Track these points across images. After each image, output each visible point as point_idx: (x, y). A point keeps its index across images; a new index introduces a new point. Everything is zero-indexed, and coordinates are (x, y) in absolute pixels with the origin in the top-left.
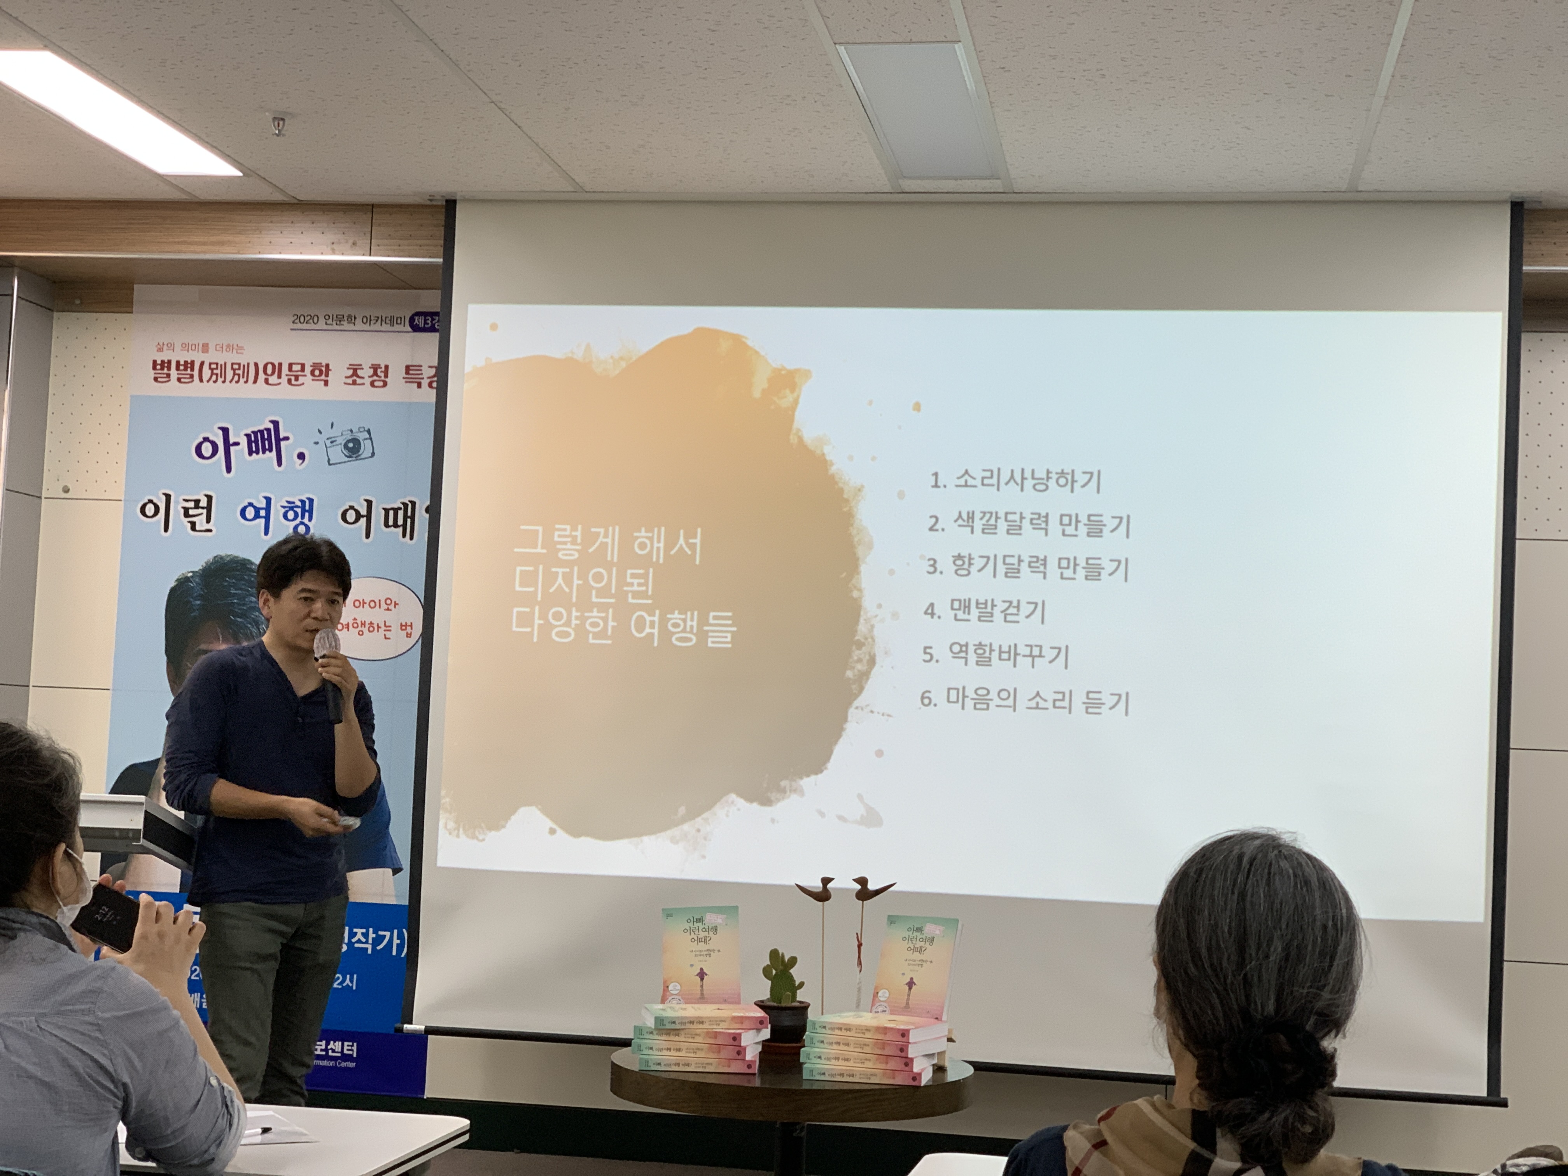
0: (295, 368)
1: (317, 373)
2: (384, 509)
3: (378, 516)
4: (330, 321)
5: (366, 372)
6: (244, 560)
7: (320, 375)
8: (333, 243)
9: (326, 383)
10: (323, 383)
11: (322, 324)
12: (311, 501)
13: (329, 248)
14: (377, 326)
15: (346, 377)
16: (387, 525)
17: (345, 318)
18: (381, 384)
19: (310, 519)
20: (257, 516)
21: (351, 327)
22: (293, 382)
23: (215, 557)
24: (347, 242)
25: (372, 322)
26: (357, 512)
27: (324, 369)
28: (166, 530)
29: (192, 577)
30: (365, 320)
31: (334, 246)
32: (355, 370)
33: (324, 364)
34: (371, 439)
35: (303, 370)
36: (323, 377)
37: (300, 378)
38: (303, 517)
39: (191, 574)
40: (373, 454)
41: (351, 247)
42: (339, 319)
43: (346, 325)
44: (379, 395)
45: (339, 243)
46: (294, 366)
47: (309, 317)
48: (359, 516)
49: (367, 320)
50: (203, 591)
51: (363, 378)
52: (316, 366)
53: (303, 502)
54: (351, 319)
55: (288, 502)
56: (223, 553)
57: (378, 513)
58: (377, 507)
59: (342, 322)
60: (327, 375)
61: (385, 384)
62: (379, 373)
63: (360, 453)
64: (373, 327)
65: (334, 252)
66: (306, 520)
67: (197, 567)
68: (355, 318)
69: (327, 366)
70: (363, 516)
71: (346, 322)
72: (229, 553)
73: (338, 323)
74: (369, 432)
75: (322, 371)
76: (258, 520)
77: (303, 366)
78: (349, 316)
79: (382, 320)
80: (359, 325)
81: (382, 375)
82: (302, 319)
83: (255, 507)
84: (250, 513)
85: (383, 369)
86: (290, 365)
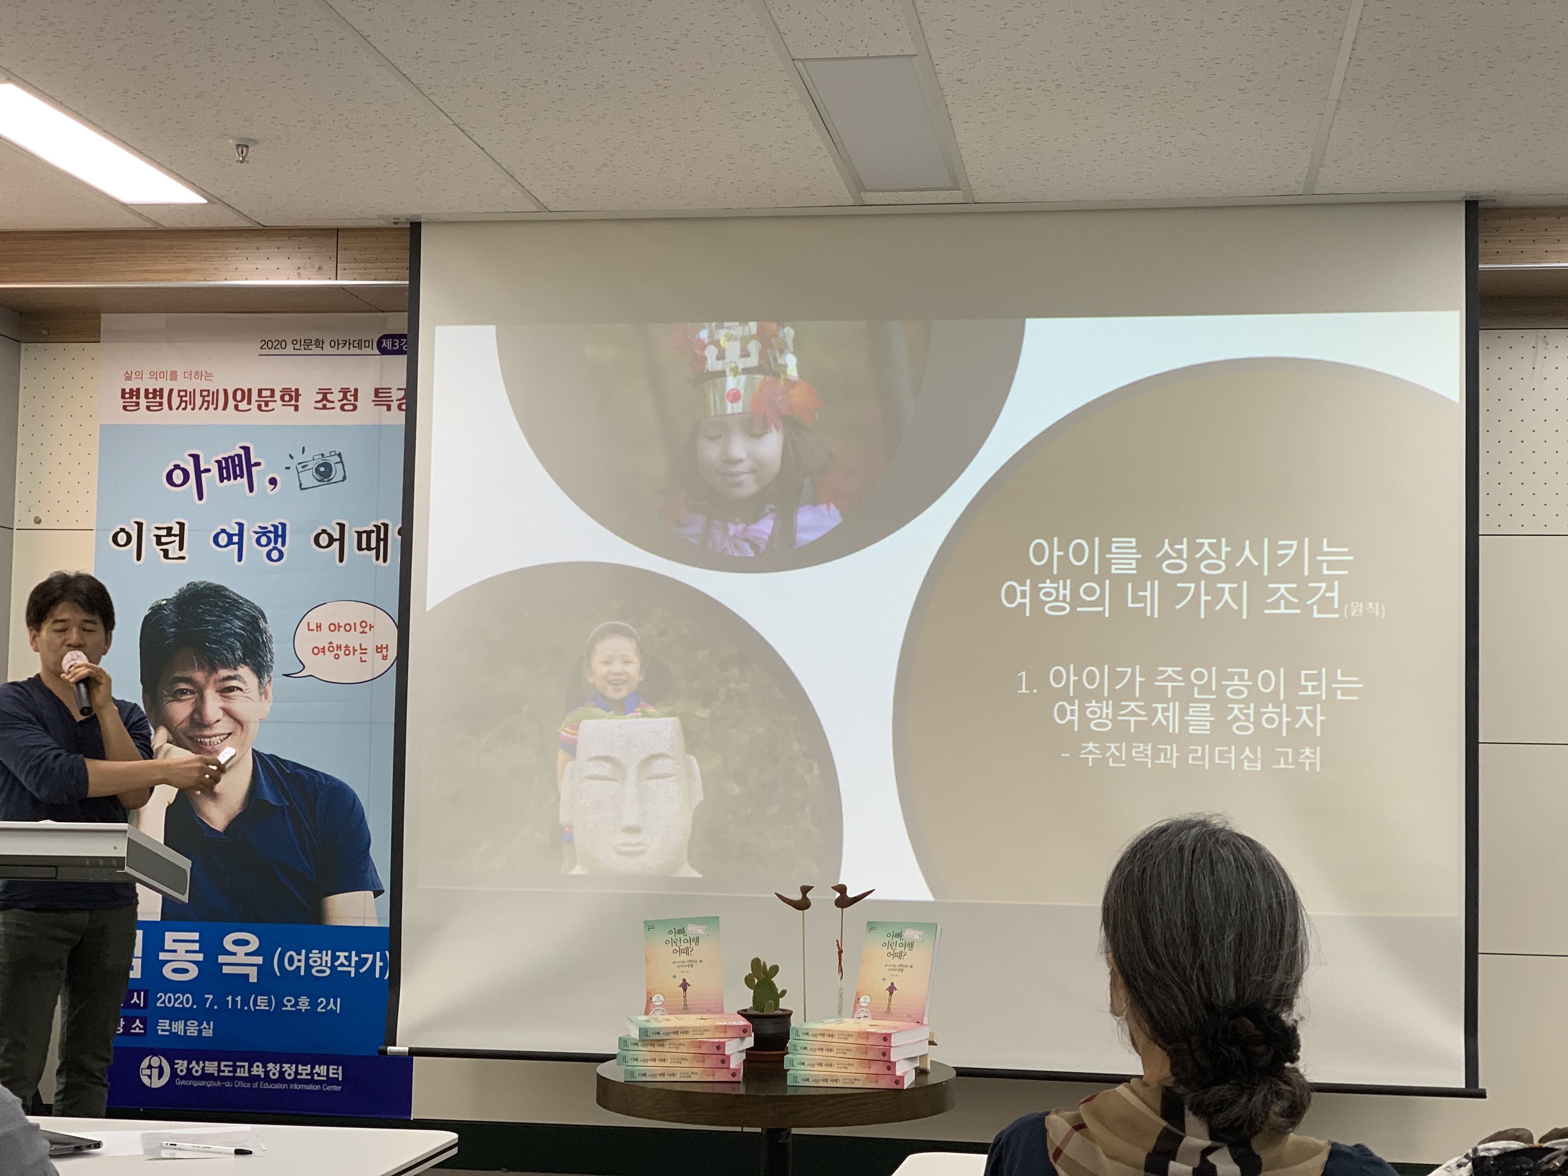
0: (264, 393)
1: (287, 398)
2: (356, 532)
3: (351, 540)
4: (297, 346)
5: (336, 396)
6: (218, 586)
7: (290, 400)
8: (299, 268)
9: (296, 408)
10: (293, 408)
11: (289, 349)
12: (284, 526)
13: (296, 273)
14: (345, 350)
15: (316, 402)
16: (360, 548)
17: (313, 343)
18: (351, 407)
19: (283, 544)
20: (230, 542)
21: (319, 351)
22: (263, 408)
23: (188, 585)
24: (312, 267)
25: (340, 346)
26: (330, 536)
27: (293, 394)
28: (139, 558)
29: (165, 604)
30: (333, 343)
31: (301, 271)
32: (325, 394)
33: (293, 389)
34: (342, 462)
35: (272, 395)
36: (293, 402)
37: (270, 403)
38: (276, 543)
39: (165, 602)
40: (344, 478)
41: (317, 271)
42: (307, 343)
43: (315, 350)
44: (349, 419)
45: (305, 268)
46: (263, 391)
47: (277, 342)
48: (331, 540)
49: (335, 344)
50: (178, 619)
51: (333, 402)
52: (285, 391)
53: (275, 527)
54: (319, 343)
55: (260, 527)
56: (196, 580)
57: (351, 536)
58: (350, 532)
59: (310, 347)
60: (297, 401)
61: (355, 408)
62: (349, 397)
63: (331, 477)
64: (342, 351)
65: (300, 277)
66: (279, 545)
67: (171, 595)
68: (323, 342)
69: (297, 390)
70: (336, 540)
71: (314, 346)
72: (203, 580)
73: (306, 347)
74: (340, 455)
75: (292, 397)
76: (231, 546)
77: (272, 391)
78: (317, 341)
79: (350, 344)
80: (327, 349)
81: (352, 398)
82: (270, 344)
83: (228, 534)
84: (223, 539)
85: (352, 393)
86: (260, 391)
